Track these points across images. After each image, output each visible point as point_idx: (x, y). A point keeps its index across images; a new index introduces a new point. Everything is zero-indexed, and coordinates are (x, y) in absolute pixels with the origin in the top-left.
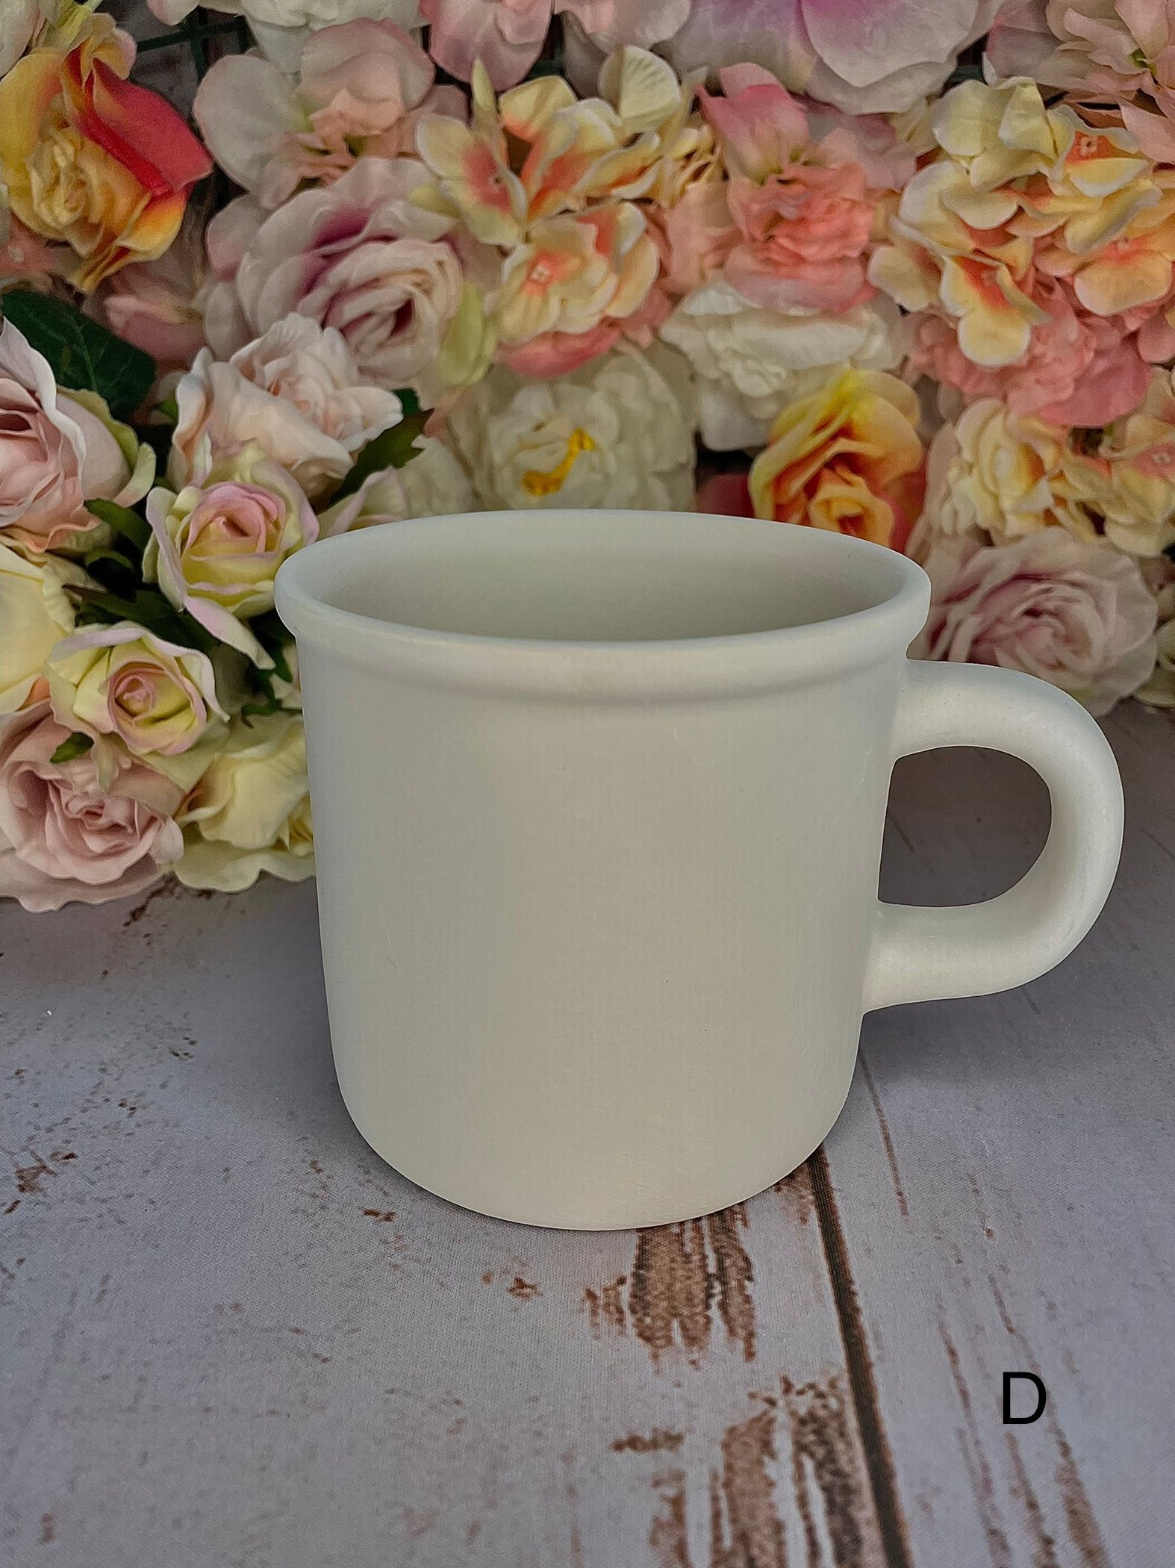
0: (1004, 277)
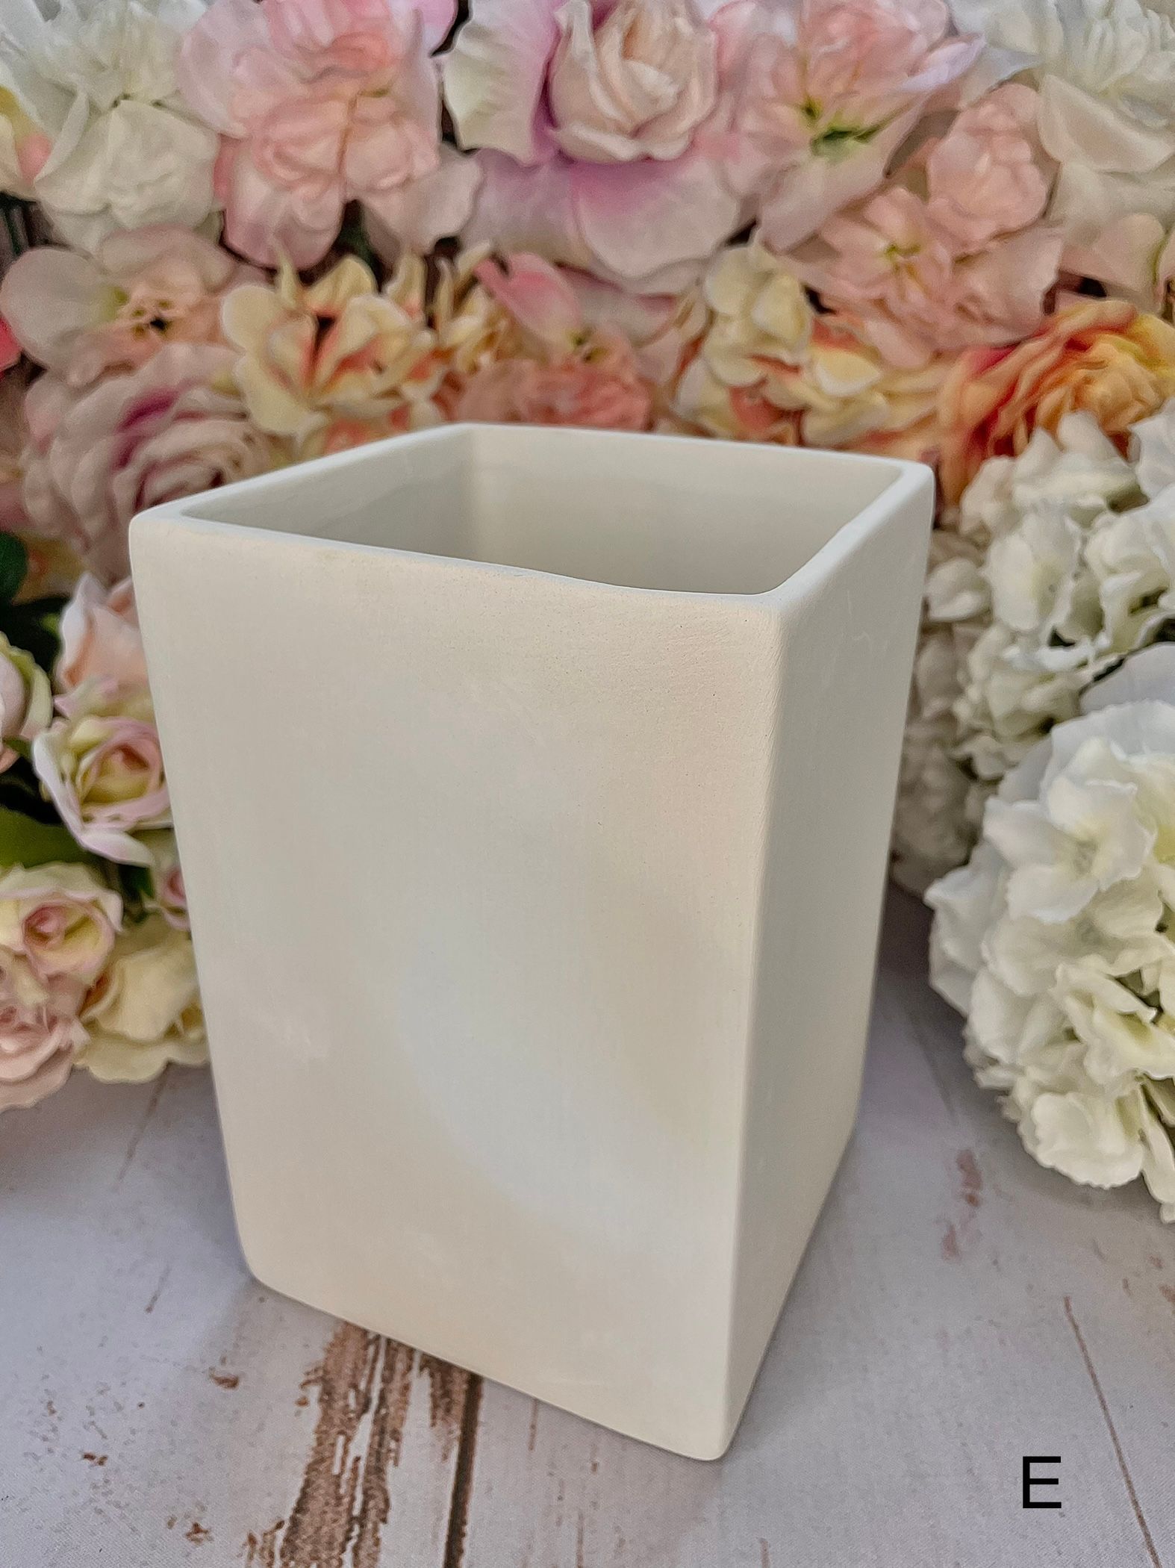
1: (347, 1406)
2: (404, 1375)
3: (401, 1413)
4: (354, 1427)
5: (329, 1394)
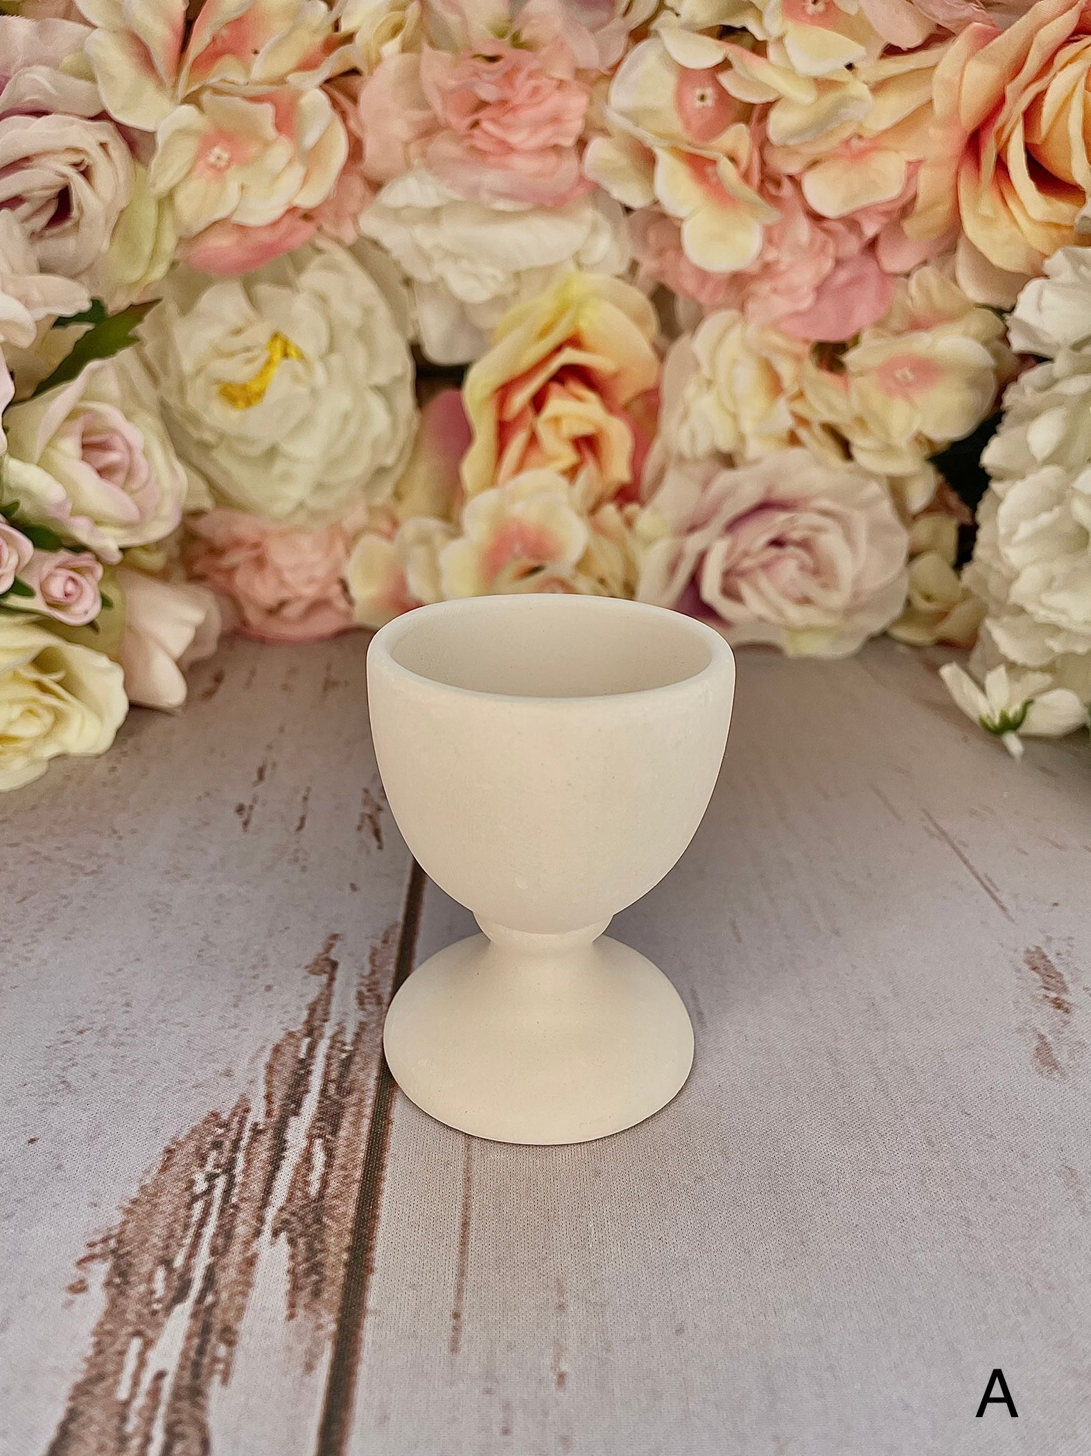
0: (727, 171)
1: (152, 1292)
2: (247, 1243)
3: (239, 1300)
4: (159, 1326)
5: (123, 1274)
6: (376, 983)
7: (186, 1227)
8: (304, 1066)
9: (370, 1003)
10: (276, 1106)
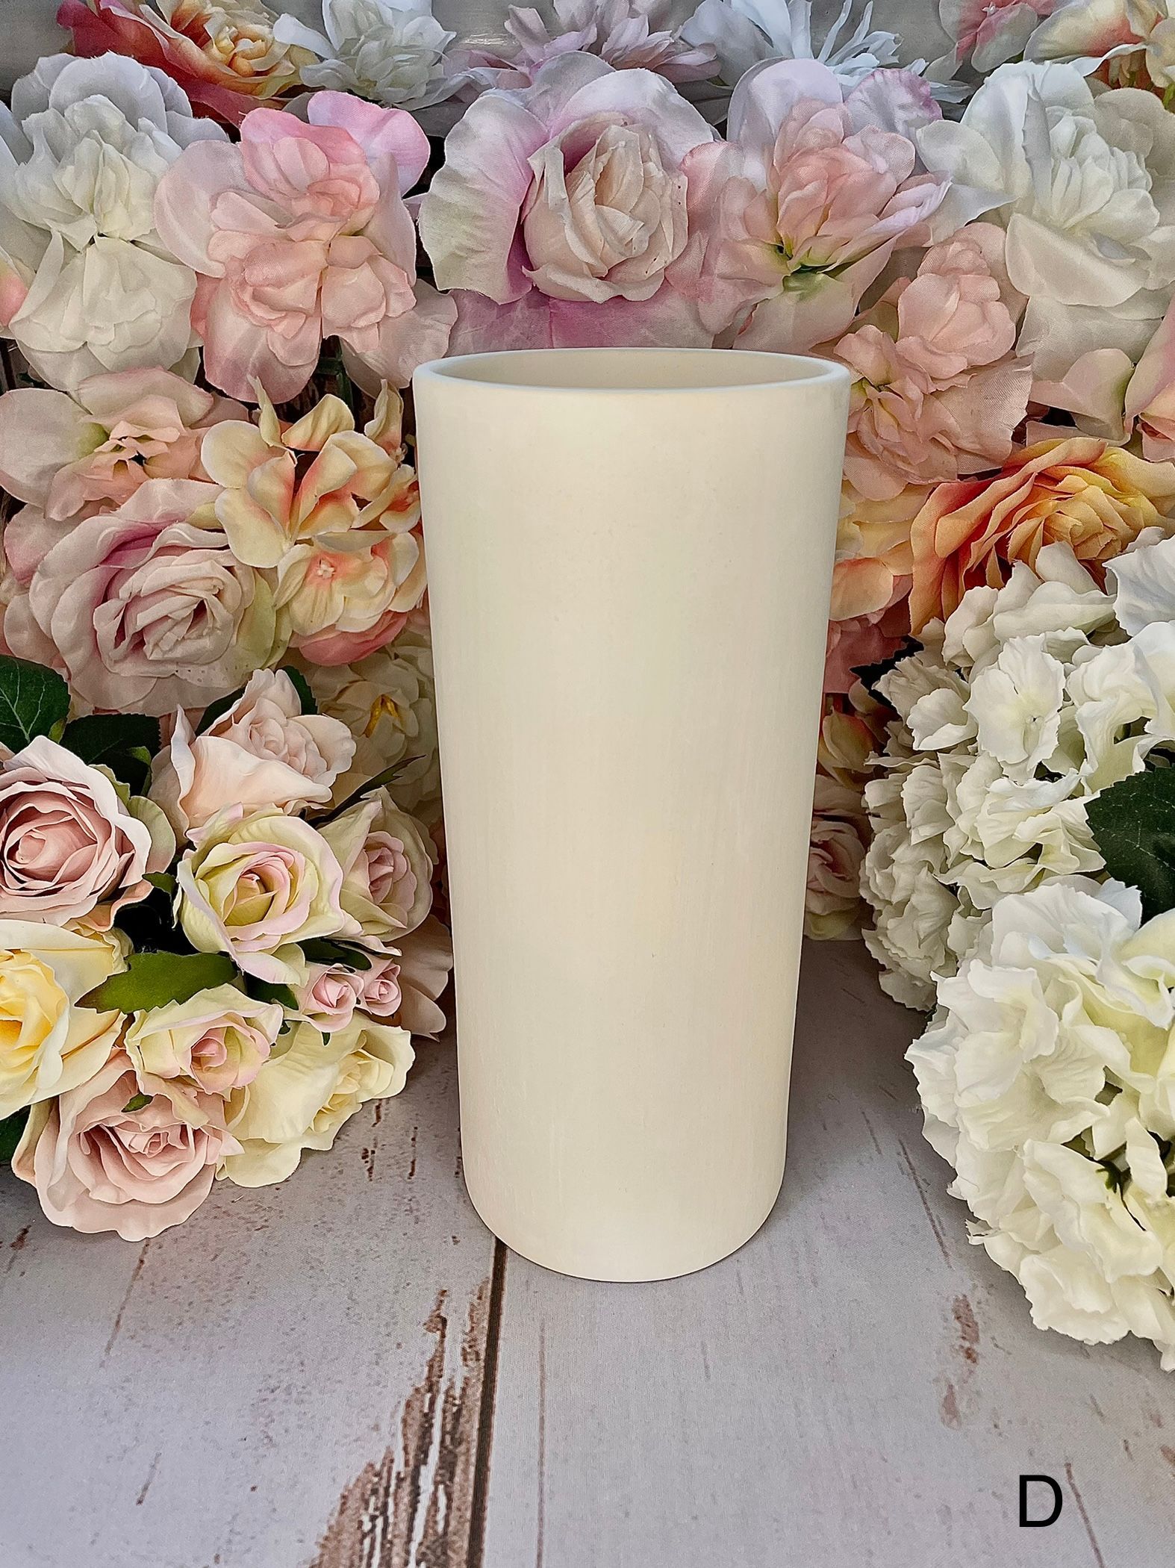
6: (475, 1340)
7: (361, 1558)
8: (428, 1418)
9: (471, 1360)
10: (411, 1457)
